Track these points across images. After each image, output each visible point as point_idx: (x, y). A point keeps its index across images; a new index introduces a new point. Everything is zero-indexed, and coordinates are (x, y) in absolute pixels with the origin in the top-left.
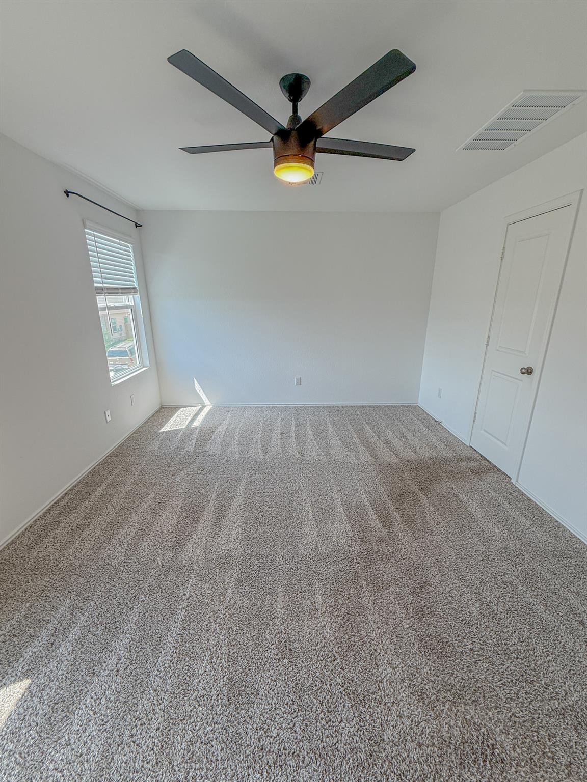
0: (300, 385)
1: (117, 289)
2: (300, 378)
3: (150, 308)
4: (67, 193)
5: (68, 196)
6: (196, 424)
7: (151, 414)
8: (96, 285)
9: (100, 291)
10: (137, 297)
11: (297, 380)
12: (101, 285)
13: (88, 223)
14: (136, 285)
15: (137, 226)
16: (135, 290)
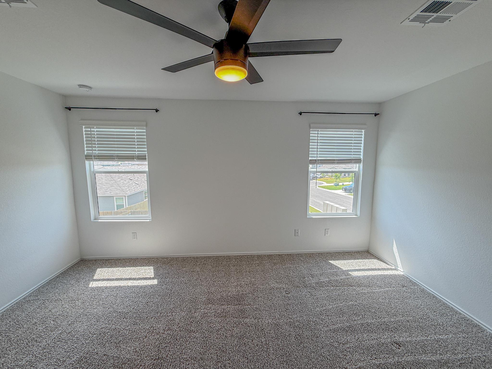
5: (301, 115)
8: (311, 158)
9: (314, 162)
12: (317, 158)
14: (362, 157)
15: (376, 115)
16: (359, 161)
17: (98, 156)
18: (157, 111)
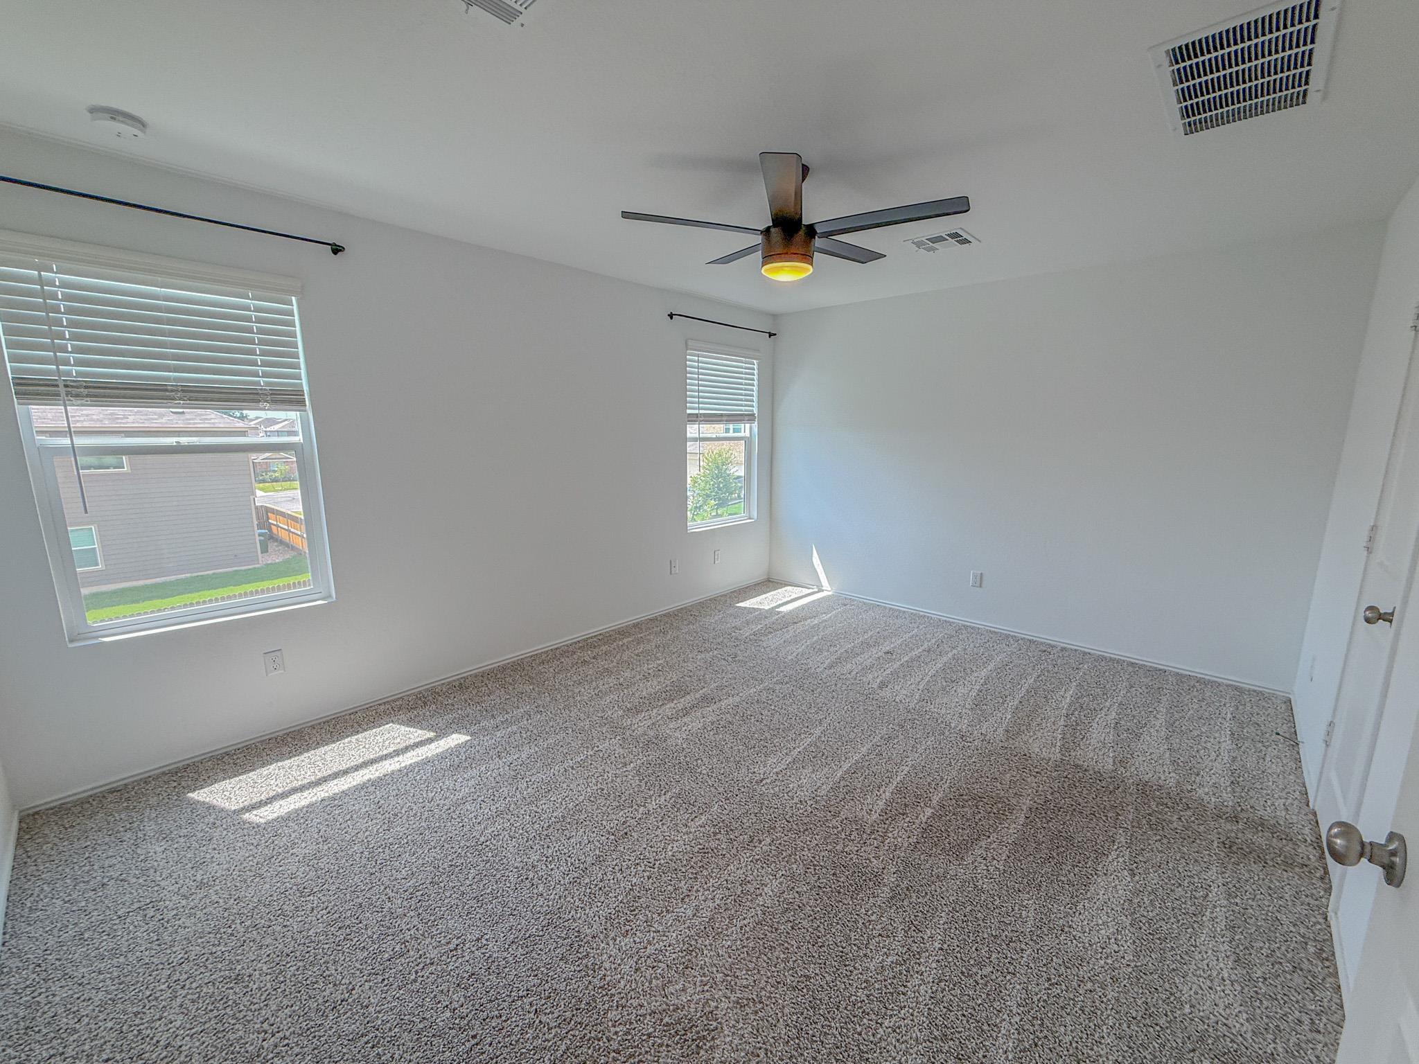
0: (981, 586)
1: (722, 415)
2: (981, 574)
3: (772, 440)
4: (671, 316)
5: (671, 318)
6: (784, 609)
7: (745, 584)
8: (689, 411)
9: (694, 418)
10: (755, 426)
11: (975, 576)
12: (696, 412)
13: (690, 343)
14: (756, 412)
15: (771, 335)
16: (751, 418)
17: (86, 387)
18: (337, 250)
